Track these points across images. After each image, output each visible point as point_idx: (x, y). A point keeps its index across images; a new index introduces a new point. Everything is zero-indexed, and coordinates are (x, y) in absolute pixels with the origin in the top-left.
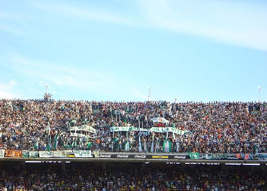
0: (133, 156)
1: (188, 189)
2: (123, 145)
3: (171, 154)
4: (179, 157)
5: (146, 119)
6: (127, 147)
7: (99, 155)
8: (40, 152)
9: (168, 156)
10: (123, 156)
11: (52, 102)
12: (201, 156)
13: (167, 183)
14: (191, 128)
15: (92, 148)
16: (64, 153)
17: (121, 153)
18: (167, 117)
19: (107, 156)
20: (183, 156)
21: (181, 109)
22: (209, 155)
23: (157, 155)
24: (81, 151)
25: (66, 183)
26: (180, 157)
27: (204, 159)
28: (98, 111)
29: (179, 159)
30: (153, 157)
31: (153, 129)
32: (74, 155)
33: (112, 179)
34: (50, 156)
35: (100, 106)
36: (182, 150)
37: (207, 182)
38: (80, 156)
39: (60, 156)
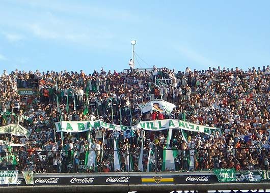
0: (102, 180)
2: (83, 157)
3: (179, 173)
4: (194, 179)
6: (91, 160)
7: (35, 179)
9: (174, 177)
10: (82, 180)
12: (239, 176)
15: (20, 167)
17: (78, 174)
19: (50, 181)
20: (204, 176)
21: (198, 83)
22: (255, 174)
26: (196, 178)
27: (245, 181)
29: (196, 182)
30: (143, 180)
31: (141, 125)
35: (32, 81)
36: (201, 165)
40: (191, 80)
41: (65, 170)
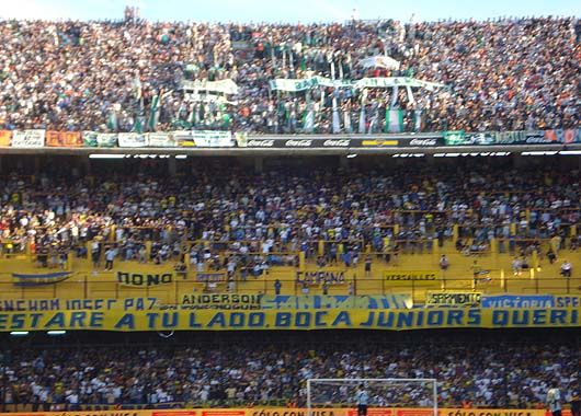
0: (319, 143)
1: (441, 209)
2: (300, 116)
3: (404, 136)
4: (420, 142)
5: (349, 59)
6: (309, 121)
7: (249, 141)
8: (121, 135)
9: (398, 139)
10: (299, 143)
11: (141, 26)
12: (469, 139)
13: (395, 197)
14: (448, 77)
15: (233, 127)
16: (171, 138)
17: (294, 136)
18: (395, 54)
19: (265, 143)
20: (431, 139)
21: (426, 36)
22: (487, 136)
23: (372, 140)
24: (209, 134)
25: (177, 202)
26: (422, 142)
27: (475, 144)
28: (243, 45)
29: (421, 146)
30: (364, 143)
31: (364, 83)
32: (192, 140)
33: (277, 193)
34: (142, 144)
35: (248, 33)
36: (428, 126)
37: (483, 193)
38: (207, 145)
39: (165, 143)
40: (418, 34)
41: (281, 132)
